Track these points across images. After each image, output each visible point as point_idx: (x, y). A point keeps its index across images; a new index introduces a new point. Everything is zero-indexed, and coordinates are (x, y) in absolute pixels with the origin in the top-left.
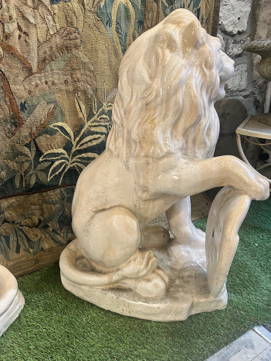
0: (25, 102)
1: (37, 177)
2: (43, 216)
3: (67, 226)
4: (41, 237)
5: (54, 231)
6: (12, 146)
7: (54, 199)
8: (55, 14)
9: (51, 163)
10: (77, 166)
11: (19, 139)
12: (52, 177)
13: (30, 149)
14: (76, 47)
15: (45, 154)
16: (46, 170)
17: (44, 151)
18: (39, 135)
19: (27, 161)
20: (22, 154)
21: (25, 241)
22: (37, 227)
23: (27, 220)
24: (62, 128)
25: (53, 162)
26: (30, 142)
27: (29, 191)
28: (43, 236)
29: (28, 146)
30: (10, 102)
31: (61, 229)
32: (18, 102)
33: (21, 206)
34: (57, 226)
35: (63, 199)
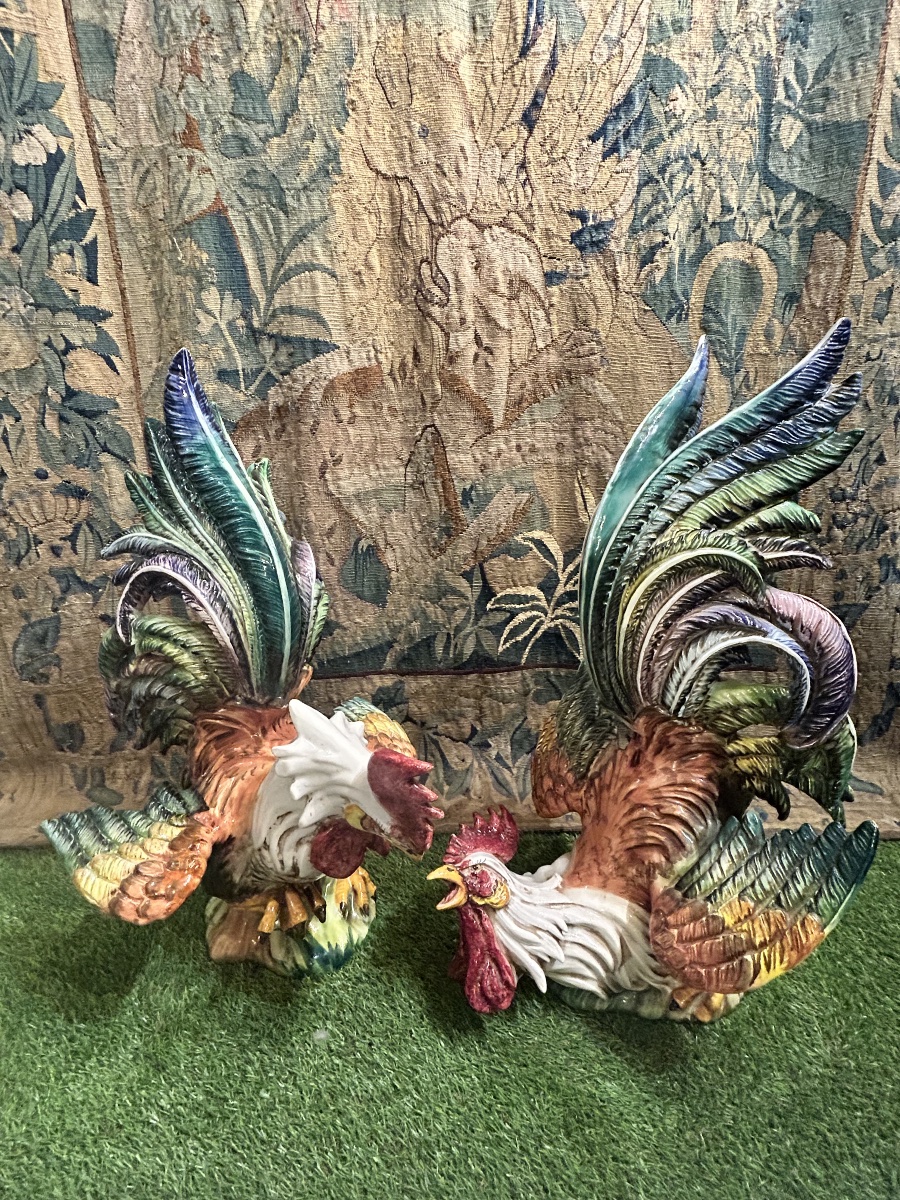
0: (472, 488)
1: (478, 643)
2: (481, 723)
3: (528, 753)
4: (472, 765)
5: (498, 758)
6: (438, 574)
7: (506, 691)
8: (552, 305)
9: (508, 615)
10: (564, 627)
11: (452, 562)
12: (508, 645)
13: (470, 581)
14: (590, 372)
15: (499, 596)
16: (497, 630)
17: (497, 589)
18: (492, 557)
19: (463, 606)
20: (455, 592)
21: (440, 765)
22: (466, 742)
23: (447, 725)
24: (539, 544)
25: (513, 614)
26: (473, 568)
27: (460, 668)
28: (476, 765)
29: (468, 576)
30: (444, 488)
31: (515, 758)
32: (459, 487)
33: (441, 695)
34: (507, 750)
35: (526, 694)
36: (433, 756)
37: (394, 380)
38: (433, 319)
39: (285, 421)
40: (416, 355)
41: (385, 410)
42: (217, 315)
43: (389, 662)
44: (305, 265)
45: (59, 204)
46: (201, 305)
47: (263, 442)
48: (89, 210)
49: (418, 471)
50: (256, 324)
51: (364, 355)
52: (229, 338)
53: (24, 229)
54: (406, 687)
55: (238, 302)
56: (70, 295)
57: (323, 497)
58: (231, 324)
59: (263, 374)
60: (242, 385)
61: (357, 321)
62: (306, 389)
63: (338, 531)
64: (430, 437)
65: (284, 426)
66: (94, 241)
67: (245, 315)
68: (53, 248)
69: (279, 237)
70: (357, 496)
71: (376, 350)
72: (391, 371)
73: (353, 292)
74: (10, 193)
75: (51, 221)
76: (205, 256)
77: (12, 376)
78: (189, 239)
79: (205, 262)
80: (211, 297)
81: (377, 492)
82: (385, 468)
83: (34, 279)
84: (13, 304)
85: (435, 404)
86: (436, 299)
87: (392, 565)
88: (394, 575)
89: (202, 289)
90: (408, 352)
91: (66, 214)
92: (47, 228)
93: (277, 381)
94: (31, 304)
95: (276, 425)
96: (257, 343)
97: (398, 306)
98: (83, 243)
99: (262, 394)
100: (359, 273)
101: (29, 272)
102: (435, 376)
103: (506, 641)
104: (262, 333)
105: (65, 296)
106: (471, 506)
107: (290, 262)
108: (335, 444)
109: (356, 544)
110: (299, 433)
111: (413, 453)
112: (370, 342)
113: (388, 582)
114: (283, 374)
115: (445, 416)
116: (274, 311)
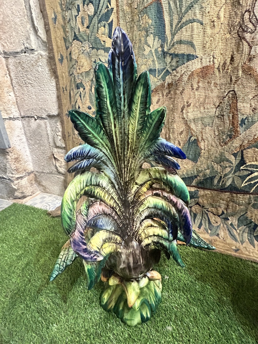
0: (246, 119)
1: (233, 181)
2: (227, 211)
3: (245, 226)
4: (220, 225)
5: (231, 224)
6: (222, 153)
7: (241, 201)
9: (250, 172)
11: (229, 148)
12: (246, 184)
13: (236, 157)
15: (247, 164)
16: (243, 178)
17: (247, 162)
18: (248, 148)
19: (230, 166)
20: (228, 160)
21: (207, 222)
22: (219, 216)
23: (213, 209)
25: (252, 172)
26: (238, 152)
27: (223, 189)
28: (222, 225)
29: (235, 155)
30: (233, 118)
31: (239, 226)
32: (240, 117)
33: (212, 197)
34: (235, 222)
35: (249, 204)
36: (205, 218)
37: (219, 71)
38: (245, 40)
39: (171, 89)
40: (232, 59)
41: (212, 85)
42: (152, 47)
43: (194, 183)
44: (190, 20)
45: (102, 7)
46: (146, 43)
47: (161, 97)
48: (112, 8)
49: (222, 110)
50: (165, 50)
51: (208, 60)
52: (155, 56)
53: (91, 18)
54: (199, 193)
55: (160, 40)
56: (102, 43)
57: (181, 119)
58: (156, 50)
59: (165, 71)
60: (157, 75)
61: (208, 45)
62: (181, 76)
63: (184, 133)
64: (231, 96)
65: (170, 91)
66: (112, 21)
67: (162, 46)
68: (99, 25)
69: (181, 9)
70: (194, 120)
71: (214, 58)
72: (219, 66)
73: (209, 31)
74: (88, 5)
75: (99, 14)
76: (150, 21)
77: (84, 74)
78: (145, 15)
79: (150, 24)
80: (150, 39)
81: (202, 119)
82: (208, 109)
83: (93, 38)
84: (86, 48)
85: (236, 81)
86: (249, 30)
87: (203, 147)
88: (203, 151)
89: (147, 36)
90: (229, 58)
91: (104, 11)
92: (98, 17)
93: (170, 73)
94: (91, 48)
95: (167, 91)
96: (164, 58)
97: (228, 36)
98: (108, 22)
99: (163, 78)
100: (214, 21)
101: (91, 35)
102: (240, 68)
103: (246, 182)
104: (167, 53)
105: (101, 44)
106: (244, 126)
107: (184, 20)
108: (189, 98)
109: (190, 138)
110: (175, 94)
111: (221, 102)
112: (212, 54)
113: (200, 154)
114: (173, 70)
115: (240, 86)
116: (174, 43)
